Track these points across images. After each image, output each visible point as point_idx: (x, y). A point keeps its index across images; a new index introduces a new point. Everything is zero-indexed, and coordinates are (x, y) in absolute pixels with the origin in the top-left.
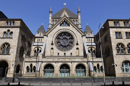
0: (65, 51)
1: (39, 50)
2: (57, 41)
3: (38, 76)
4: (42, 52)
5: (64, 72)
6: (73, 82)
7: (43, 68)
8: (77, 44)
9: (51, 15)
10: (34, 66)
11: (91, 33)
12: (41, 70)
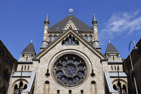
0: (70, 87)
1: (24, 85)
2: (56, 70)
4: (29, 89)
8: (93, 75)
9: (46, 27)
11: (117, 56)
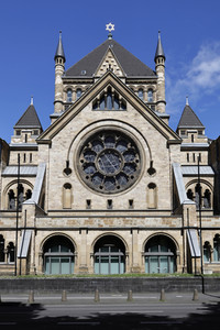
0: (110, 193)
1: (25, 191)
2: (82, 161)
3: (24, 272)
4: (35, 198)
5: (107, 261)
6: (134, 291)
7: (38, 249)
8: (152, 171)
9: (59, 69)
10: (11, 243)
11: (200, 133)
12: (32, 254)
